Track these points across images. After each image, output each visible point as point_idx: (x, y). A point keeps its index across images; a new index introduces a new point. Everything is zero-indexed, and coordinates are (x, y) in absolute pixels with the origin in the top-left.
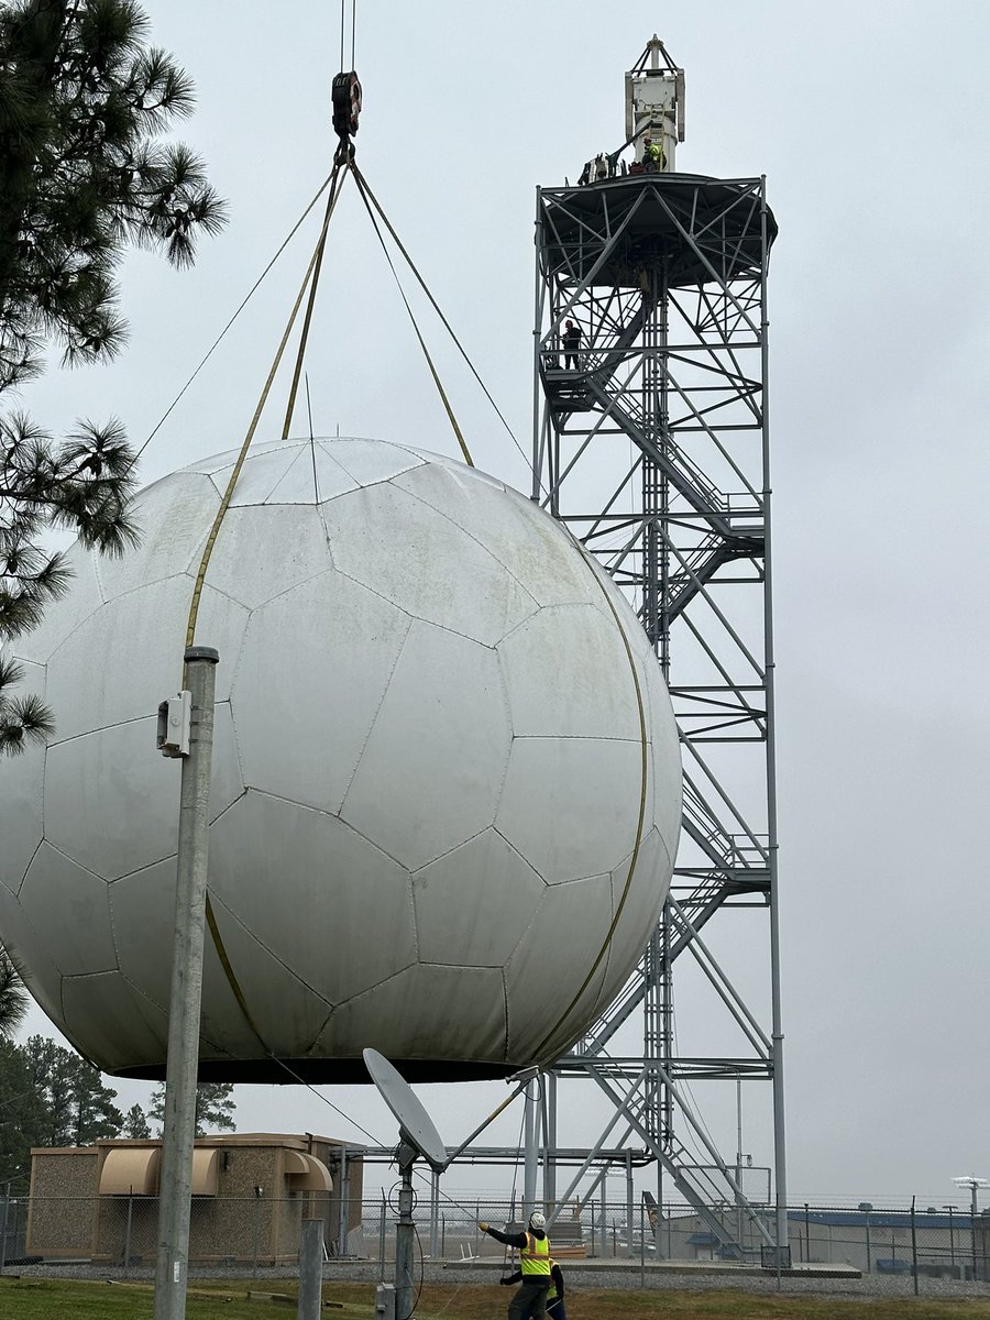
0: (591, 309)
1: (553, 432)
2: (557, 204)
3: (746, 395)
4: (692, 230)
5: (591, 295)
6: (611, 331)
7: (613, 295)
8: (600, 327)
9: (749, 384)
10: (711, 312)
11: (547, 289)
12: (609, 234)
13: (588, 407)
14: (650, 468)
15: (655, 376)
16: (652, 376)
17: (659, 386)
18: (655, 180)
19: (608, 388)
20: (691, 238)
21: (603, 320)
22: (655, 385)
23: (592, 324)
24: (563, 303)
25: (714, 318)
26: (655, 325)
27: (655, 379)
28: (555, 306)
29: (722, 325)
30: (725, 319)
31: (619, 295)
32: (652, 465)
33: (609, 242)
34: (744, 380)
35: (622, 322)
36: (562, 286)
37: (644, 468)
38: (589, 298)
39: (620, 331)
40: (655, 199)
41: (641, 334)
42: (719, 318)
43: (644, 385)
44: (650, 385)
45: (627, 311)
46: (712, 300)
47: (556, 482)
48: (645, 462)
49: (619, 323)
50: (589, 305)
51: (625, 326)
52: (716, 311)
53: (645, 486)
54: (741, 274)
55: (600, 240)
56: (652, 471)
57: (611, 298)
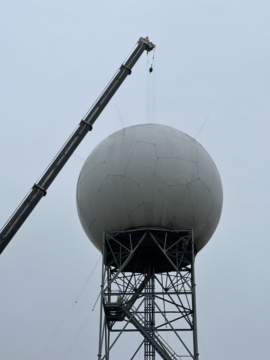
0: (124, 281)
1: (107, 330)
2: (112, 237)
3: (185, 316)
4: (165, 248)
5: (124, 274)
6: (131, 289)
7: (132, 275)
8: (127, 288)
9: (187, 310)
10: (172, 283)
11: (106, 272)
12: (132, 249)
13: (122, 319)
14: (147, 345)
15: (150, 306)
16: (148, 306)
17: (151, 310)
18: (150, 229)
19: (131, 311)
20: (164, 251)
21: (128, 285)
22: (150, 310)
23: (124, 286)
24: (112, 277)
25: (173, 285)
26: (150, 286)
27: (150, 308)
28: (109, 278)
29: (176, 288)
30: (177, 286)
31: (135, 275)
32: (148, 343)
33: (132, 252)
34: (184, 308)
35: (136, 286)
36: (112, 272)
37: (145, 345)
38: (123, 276)
39: (135, 289)
40: (150, 236)
41: (144, 289)
42: (175, 285)
43: (145, 310)
44: (147, 310)
45: (138, 281)
46: (172, 278)
47: (108, 349)
48: (145, 342)
49: (135, 286)
50: (122, 279)
51: (137, 288)
52: (174, 282)
53: (145, 352)
54: (183, 269)
55: (128, 251)
56: (148, 346)
57: (132, 276)
